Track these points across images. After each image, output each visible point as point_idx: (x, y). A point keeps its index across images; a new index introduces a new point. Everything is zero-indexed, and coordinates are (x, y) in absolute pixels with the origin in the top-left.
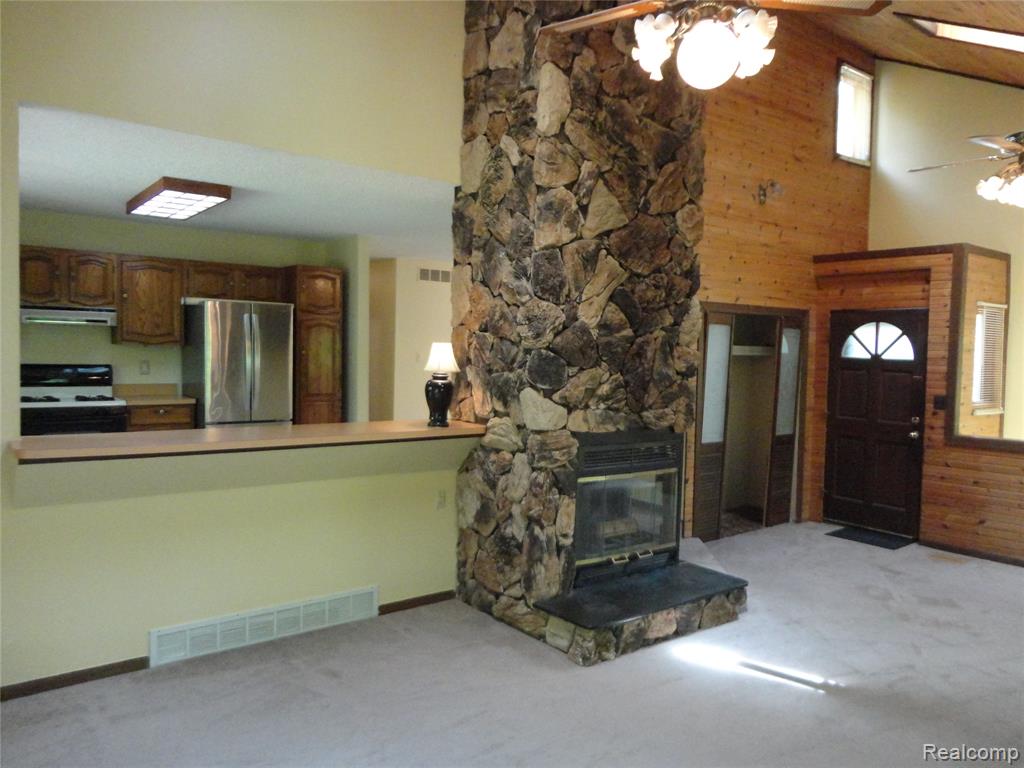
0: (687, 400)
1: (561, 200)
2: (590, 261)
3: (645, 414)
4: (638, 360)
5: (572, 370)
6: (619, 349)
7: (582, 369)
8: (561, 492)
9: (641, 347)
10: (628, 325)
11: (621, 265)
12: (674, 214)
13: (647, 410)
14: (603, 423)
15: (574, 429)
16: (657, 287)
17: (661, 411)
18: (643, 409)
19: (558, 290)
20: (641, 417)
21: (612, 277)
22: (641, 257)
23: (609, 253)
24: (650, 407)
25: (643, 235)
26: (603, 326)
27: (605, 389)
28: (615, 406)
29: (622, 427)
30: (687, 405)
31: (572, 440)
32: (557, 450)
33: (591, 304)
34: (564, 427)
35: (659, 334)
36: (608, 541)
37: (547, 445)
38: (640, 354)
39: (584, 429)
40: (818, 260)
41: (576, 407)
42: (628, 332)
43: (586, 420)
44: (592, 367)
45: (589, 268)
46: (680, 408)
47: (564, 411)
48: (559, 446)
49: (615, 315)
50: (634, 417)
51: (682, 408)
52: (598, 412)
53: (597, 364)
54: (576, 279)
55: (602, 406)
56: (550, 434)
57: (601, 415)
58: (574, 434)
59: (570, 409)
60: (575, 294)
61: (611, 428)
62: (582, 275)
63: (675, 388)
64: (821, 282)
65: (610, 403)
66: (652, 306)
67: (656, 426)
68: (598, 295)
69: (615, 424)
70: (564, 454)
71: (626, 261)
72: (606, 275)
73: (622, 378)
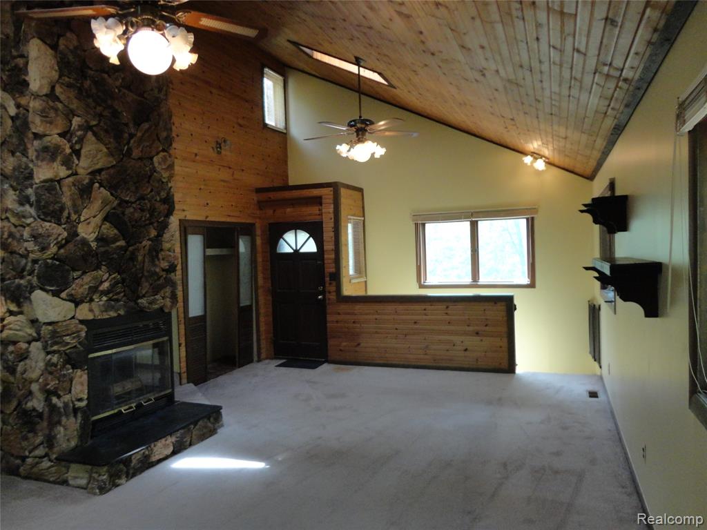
0: (171, 289)
1: (56, 144)
2: (85, 192)
3: (140, 301)
4: (131, 263)
5: (76, 274)
6: (115, 256)
7: (84, 273)
8: (74, 367)
9: (133, 253)
10: (121, 238)
11: (112, 194)
12: (151, 159)
13: (142, 298)
14: (106, 311)
15: (81, 318)
16: (142, 210)
17: (153, 298)
18: (139, 298)
19: (58, 213)
20: (138, 304)
21: (105, 203)
22: (128, 189)
23: (101, 185)
24: (144, 296)
25: (128, 173)
26: (101, 239)
27: (106, 285)
28: (115, 297)
29: (122, 312)
31: (80, 326)
32: (68, 335)
33: (89, 223)
34: (73, 318)
35: (146, 243)
36: (118, 397)
37: (58, 332)
38: (133, 258)
39: (91, 317)
40: (259, 190)
41: (82, 302)
42: (122, 243)
43: (91, 310)
44: (93, 271)
45: (85, 197)
46: (167, 294)
47: (72, 305)
48: (69, 332)
49: (109, 230)
50: (132, 304)
52: (101, 303)
53: (98, 268)
54: (74, 205)
55: (105, 298)
56: (60, 324)
57: (103, 305)
58: (81, 322)
59: (77, 303)
60: (74, 217)
61: (113, 314)
62: (80, 202)
63: (161, 281)
64: (261, 205)
65: (111, 295)
66: (139, 223)
67: (149, 309)
68: (94, 217)
69: (116, 311)
70: (74, 338)
71: (116, 192)
72: (100, 201)
73: (119, 276)
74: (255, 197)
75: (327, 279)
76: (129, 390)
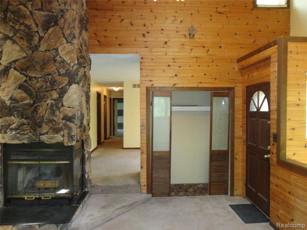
3: (41, 136)
4: (35, 113)
6: (20, 109)
9: (36, 108)
11: (21, 73)
12: (57, 49)
13: (42, 135)
17: (52, 135)
20: (39, 138)
21: (17, 79)
22: (36, 70)
23: (15, 69)
24: (47, 133)
25: (35, 60)
26: (13, 99)
27: (14, 126)
28: (22, 132)
29: (25, 142)
30: (68, 133)
35: (49, 101)
38: (36, 110)
39: (3, 141)
42: (28, 101)
43: (3, 138)
44: (6, 116)
45: (4, 76)
49: (20, 94)
50: (34, 137)
51: (66, 135)
53: (12, 115)
57: (12, 136)
61: (17, 142)
65: (19, 131)
66: (41, 90)
67: (48, 142)
68: (9, 87)
69: (20, 140)
71: (26, 72)
72: (13, 78)
73: (25, 121)
74: (237, 66)
75: (272, 139)
76: (48, 187)
